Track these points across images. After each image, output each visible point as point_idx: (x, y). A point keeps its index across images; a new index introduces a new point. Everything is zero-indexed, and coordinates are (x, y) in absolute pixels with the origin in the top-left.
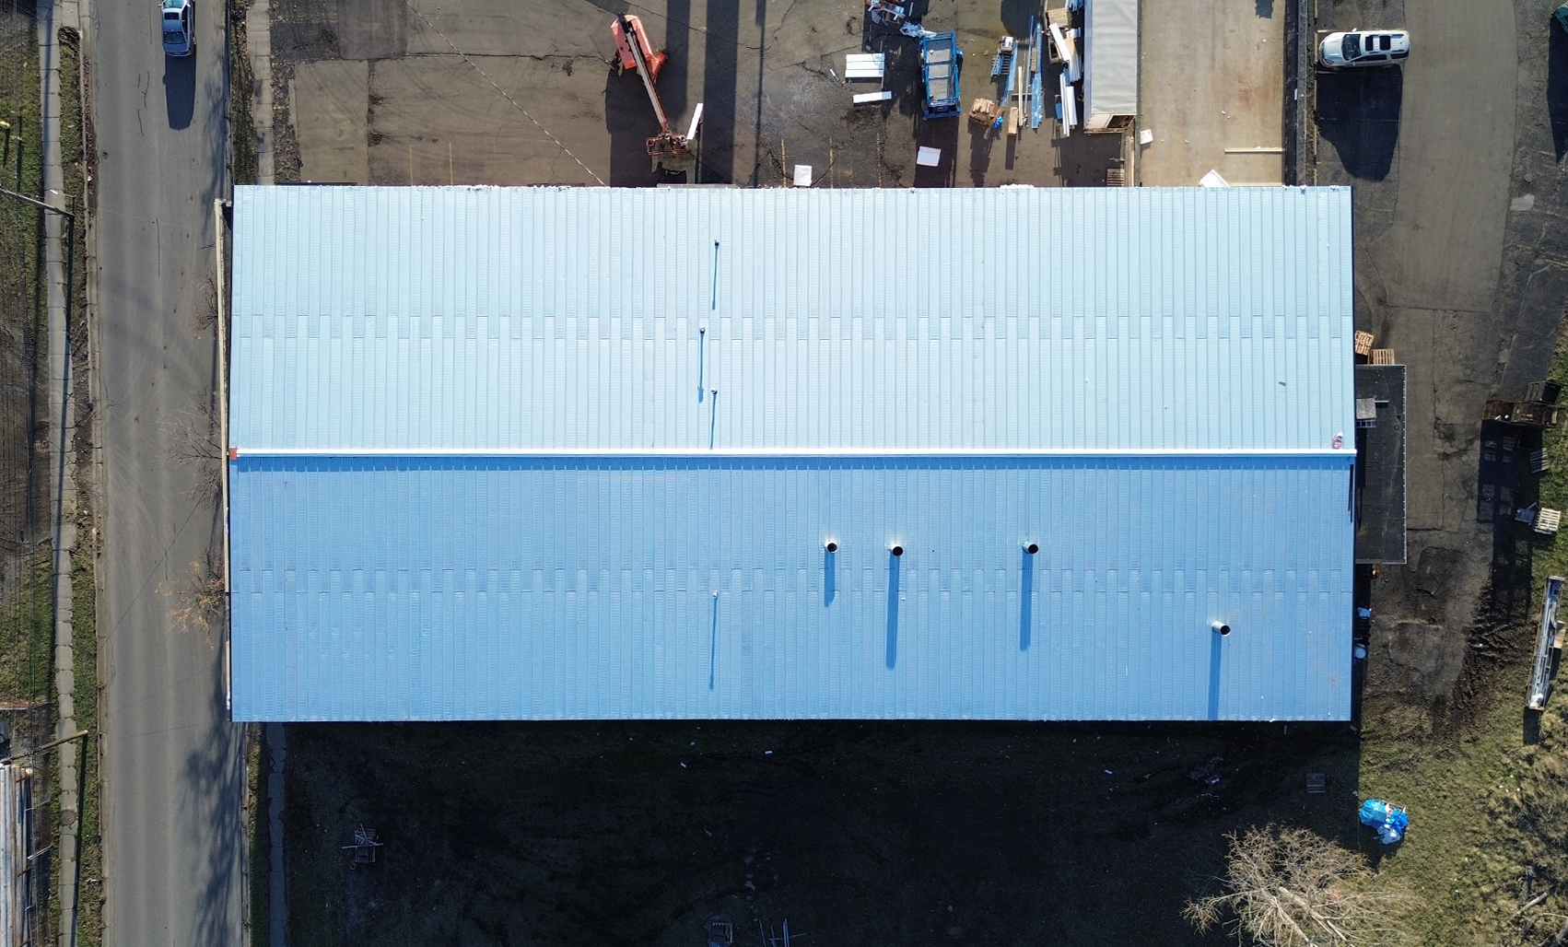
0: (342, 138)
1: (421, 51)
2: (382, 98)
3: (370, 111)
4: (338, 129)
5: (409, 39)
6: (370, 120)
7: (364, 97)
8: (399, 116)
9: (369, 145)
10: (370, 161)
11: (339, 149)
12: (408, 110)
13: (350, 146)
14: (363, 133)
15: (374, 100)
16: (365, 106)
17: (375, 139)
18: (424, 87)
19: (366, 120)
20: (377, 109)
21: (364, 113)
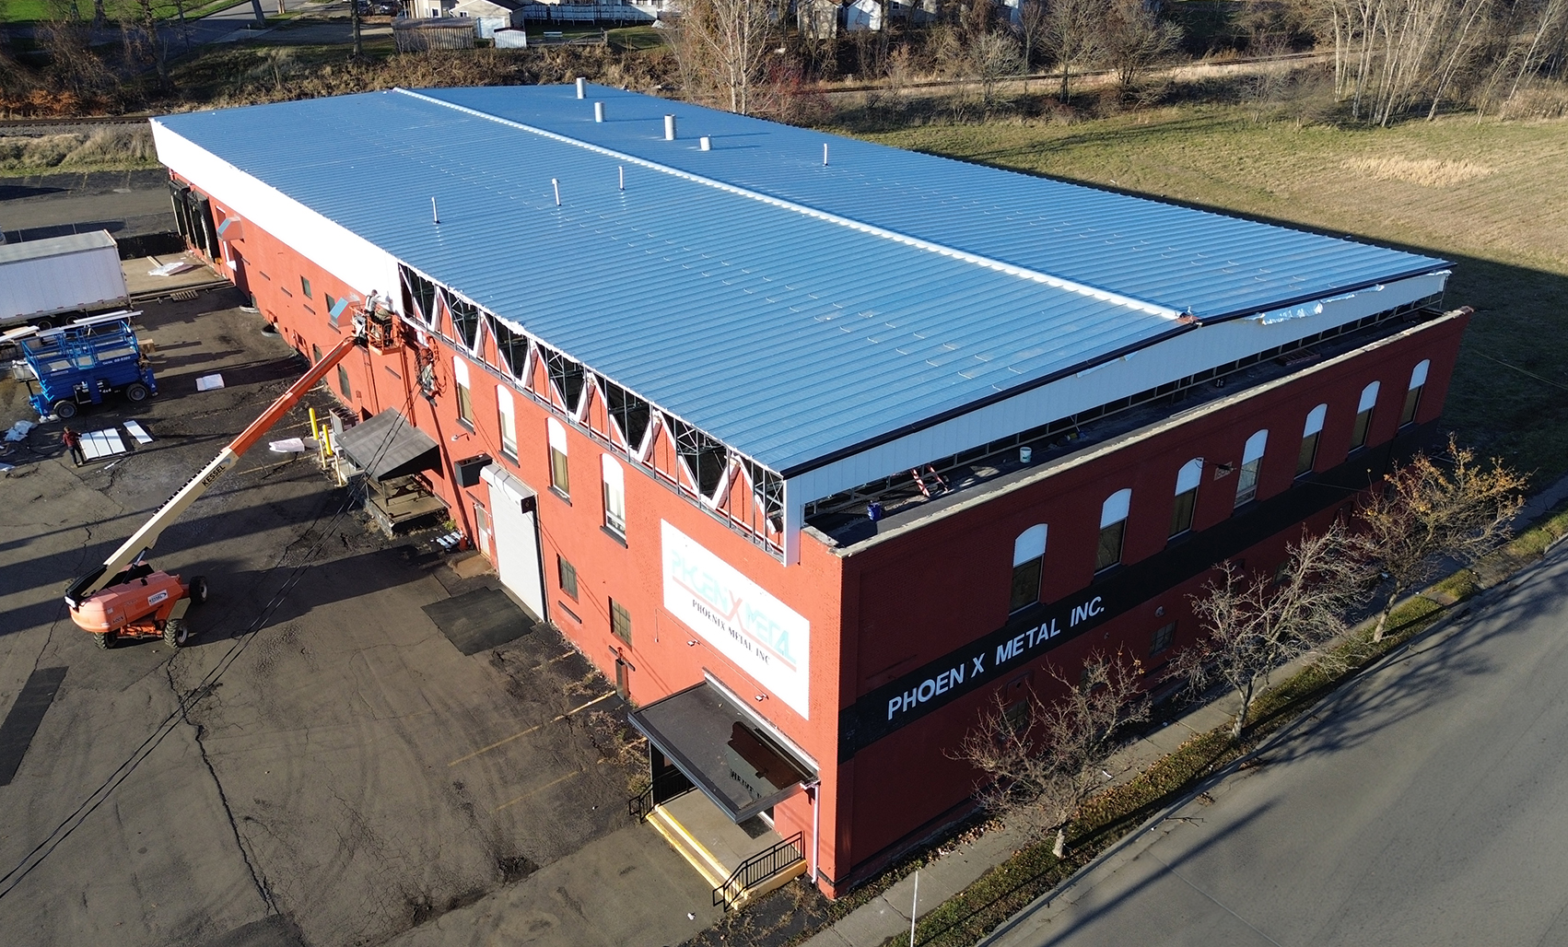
0: (547, 917)
1: (255, 893)
2: (411, 902)
3: (454, 905)
4: (534, 935)
5: (231, 927)
6: (476, 895)
7: (427, 931)
8: (437, 856)
9: (537, 868)
10: (566, 850)
11: (579, 910)
12: (415, 850)
13: (559, 897)
14: (516, 892)
15: (422, 912)
16: (445, 919)
17: (514, 868)
18: (345, 852)
19: (480, 903)
20: (442, 895)
21: (464, 913)
